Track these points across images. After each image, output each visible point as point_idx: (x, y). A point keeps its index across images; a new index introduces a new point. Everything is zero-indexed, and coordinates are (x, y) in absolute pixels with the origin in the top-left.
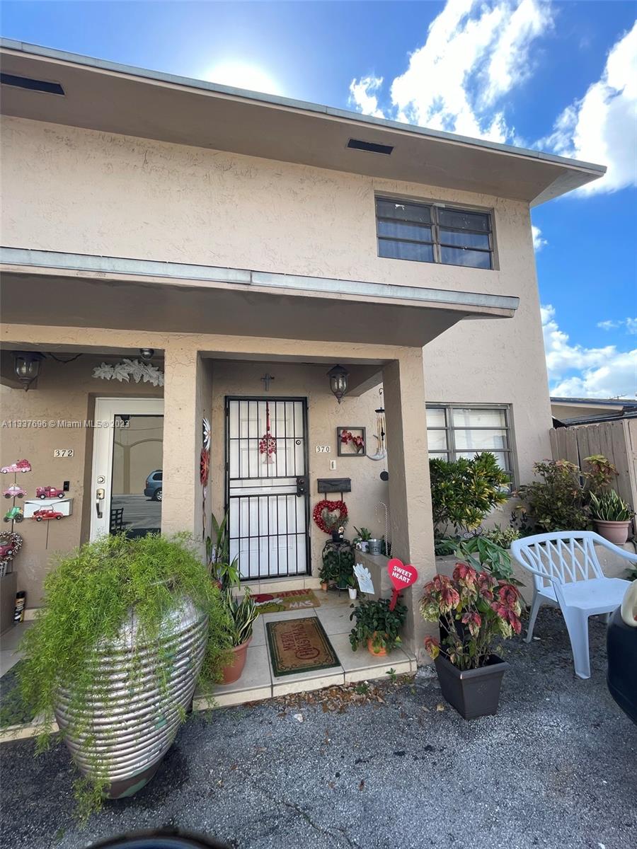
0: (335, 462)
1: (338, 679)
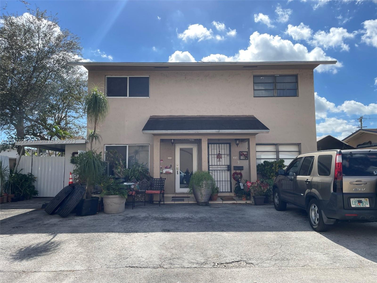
0: (239, 161)
1: (235, 202)
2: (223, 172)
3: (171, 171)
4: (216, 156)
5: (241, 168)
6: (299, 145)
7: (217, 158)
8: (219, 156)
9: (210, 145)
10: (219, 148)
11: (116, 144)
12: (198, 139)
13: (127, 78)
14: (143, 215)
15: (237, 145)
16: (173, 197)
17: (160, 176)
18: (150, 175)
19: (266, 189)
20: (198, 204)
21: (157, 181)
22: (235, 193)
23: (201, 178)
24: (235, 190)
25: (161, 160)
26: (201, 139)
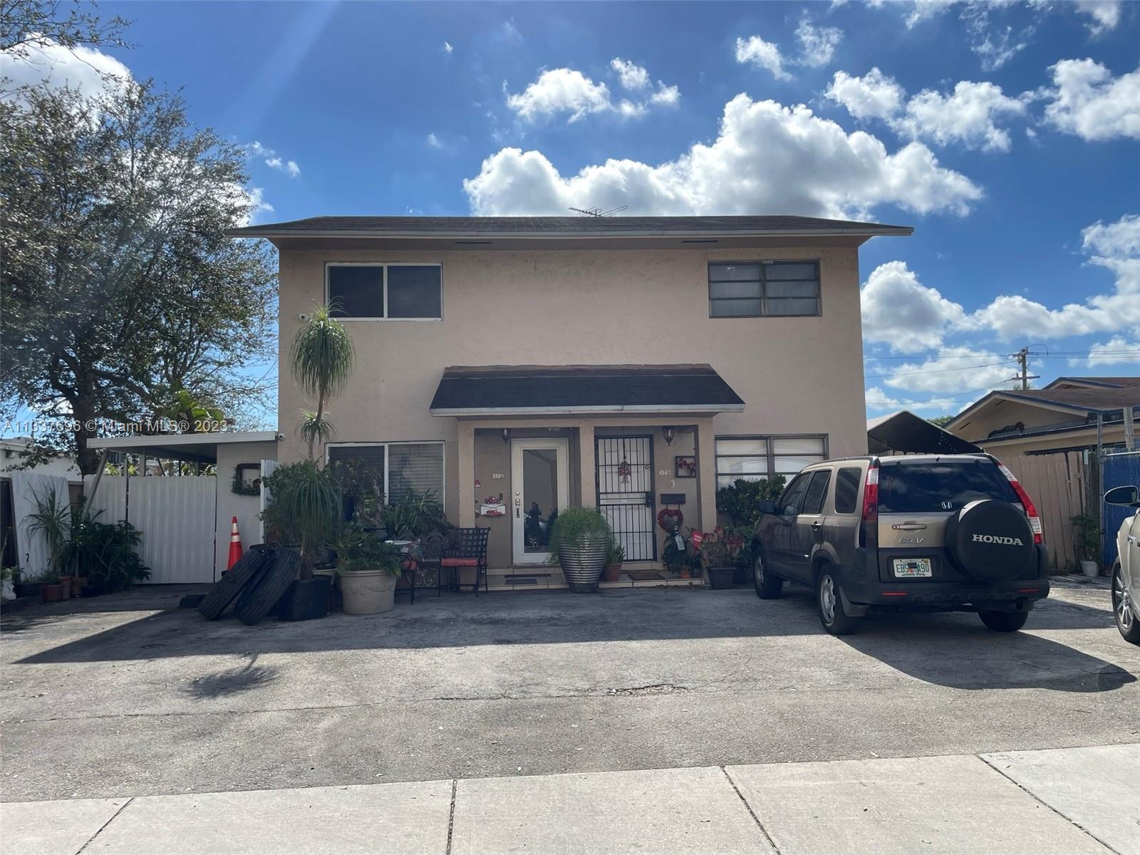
0: (673, 482)
1: (664, 583)
2: (635, 509)
3: (501, 509)
4: (615, 469)
5: (680, 499)
6: (823, 438)
7: (620, 473)
8: (624, 469)
9: (601, 442)
10: (624, 447)
11: (355, 443)
12: (569, 428)
13: (381, 268)
14: (441, 615)
15: (669, 440)
16: (507, 576)
17: (475, 522)
18: (448, 521)
19: (738, 550)
20: (573, 588)
21: (468, 534)
22: (665, 563)
23: (579, 526)
24: (665, 554)
25: (477, 482)
26: (578, 428)
